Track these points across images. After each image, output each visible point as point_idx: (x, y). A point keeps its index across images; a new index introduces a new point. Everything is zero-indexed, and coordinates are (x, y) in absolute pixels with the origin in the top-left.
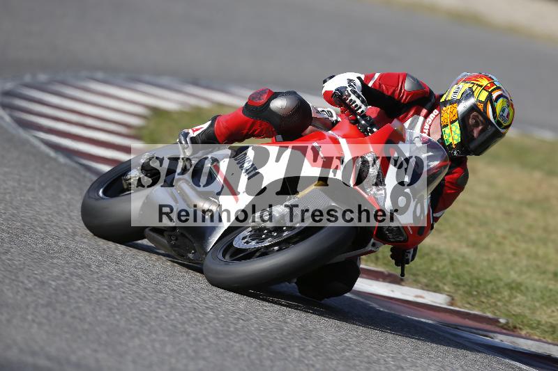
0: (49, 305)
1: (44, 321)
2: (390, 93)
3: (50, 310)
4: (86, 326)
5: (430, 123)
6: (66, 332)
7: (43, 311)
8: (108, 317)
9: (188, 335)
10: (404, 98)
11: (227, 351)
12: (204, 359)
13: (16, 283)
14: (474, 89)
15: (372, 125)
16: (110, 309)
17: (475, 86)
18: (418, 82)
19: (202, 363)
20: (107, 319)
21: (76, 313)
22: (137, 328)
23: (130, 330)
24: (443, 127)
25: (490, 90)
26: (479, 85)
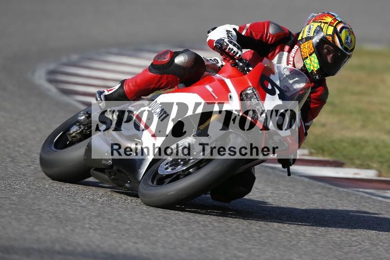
0: (98, 215)
1: (98, 227)
2: (259, 37)
3: (100, 218)
4: (127, 227)
5: (293, 56)
6: (114, 233)
7: (96, 220)
8: (142, 218)
9: (199, 223)
10: (270, 39)
11: (227, 231)
12: (212, 238)
13: (74, 203)
14: (322, 26)
15: (248, 66)
16: (142, 213)
17: (323, 24)
18: (279, 26)
19: (210, 242)
20: (141, 220)
21: (119, 218)
22: (162, 223)
23: (157, 225)
24: (305, 59)
25: (334, 25)
26: (325, 23)
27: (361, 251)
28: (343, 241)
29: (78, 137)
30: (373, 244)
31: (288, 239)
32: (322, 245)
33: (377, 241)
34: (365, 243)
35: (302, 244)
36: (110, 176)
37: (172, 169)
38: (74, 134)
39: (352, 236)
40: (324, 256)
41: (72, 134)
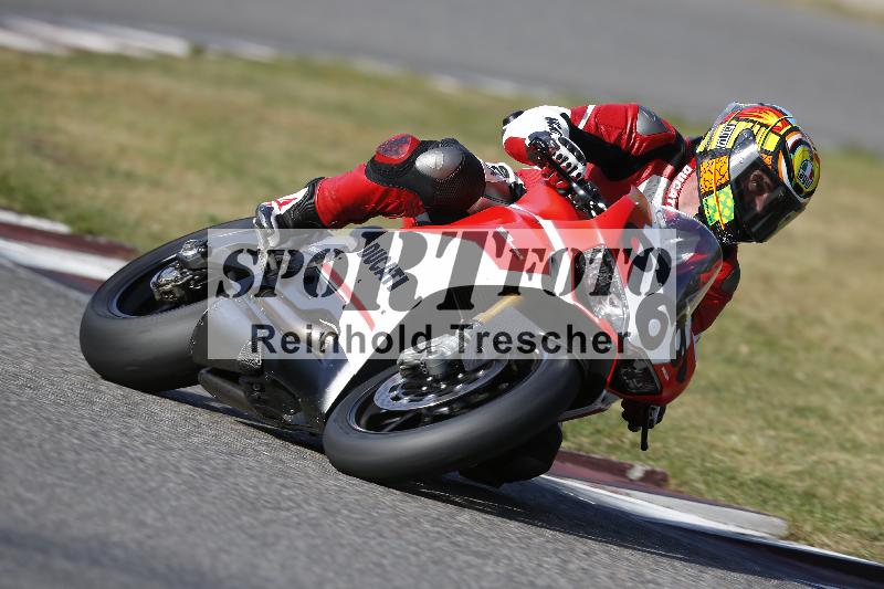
2: (613, 139)
5: (678, 188)
10: (636, 147)
14: (755, 131)
15: (596, 198)
17: (757, 127)
18: (658, 119)
24: (704, 195)
25: (782, 133)
26: (762, 125)
27: (299, 524)
28: (262, 494)
29: (178, 295)
30: (326, 510)
31: (142, 476)
32: (215, 498)
33: (337, 506)
34: (310, 505)
35: (168, 489)
36: (249, 391)
37: (411, 401)
38: (170, 286)
39: (283, 485)
40: (215, 522)
41: (164, 285)
